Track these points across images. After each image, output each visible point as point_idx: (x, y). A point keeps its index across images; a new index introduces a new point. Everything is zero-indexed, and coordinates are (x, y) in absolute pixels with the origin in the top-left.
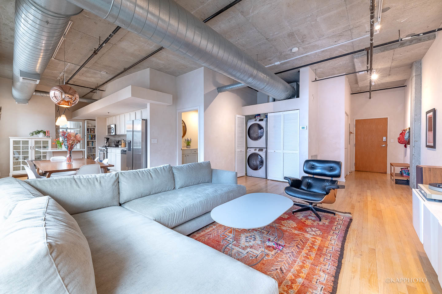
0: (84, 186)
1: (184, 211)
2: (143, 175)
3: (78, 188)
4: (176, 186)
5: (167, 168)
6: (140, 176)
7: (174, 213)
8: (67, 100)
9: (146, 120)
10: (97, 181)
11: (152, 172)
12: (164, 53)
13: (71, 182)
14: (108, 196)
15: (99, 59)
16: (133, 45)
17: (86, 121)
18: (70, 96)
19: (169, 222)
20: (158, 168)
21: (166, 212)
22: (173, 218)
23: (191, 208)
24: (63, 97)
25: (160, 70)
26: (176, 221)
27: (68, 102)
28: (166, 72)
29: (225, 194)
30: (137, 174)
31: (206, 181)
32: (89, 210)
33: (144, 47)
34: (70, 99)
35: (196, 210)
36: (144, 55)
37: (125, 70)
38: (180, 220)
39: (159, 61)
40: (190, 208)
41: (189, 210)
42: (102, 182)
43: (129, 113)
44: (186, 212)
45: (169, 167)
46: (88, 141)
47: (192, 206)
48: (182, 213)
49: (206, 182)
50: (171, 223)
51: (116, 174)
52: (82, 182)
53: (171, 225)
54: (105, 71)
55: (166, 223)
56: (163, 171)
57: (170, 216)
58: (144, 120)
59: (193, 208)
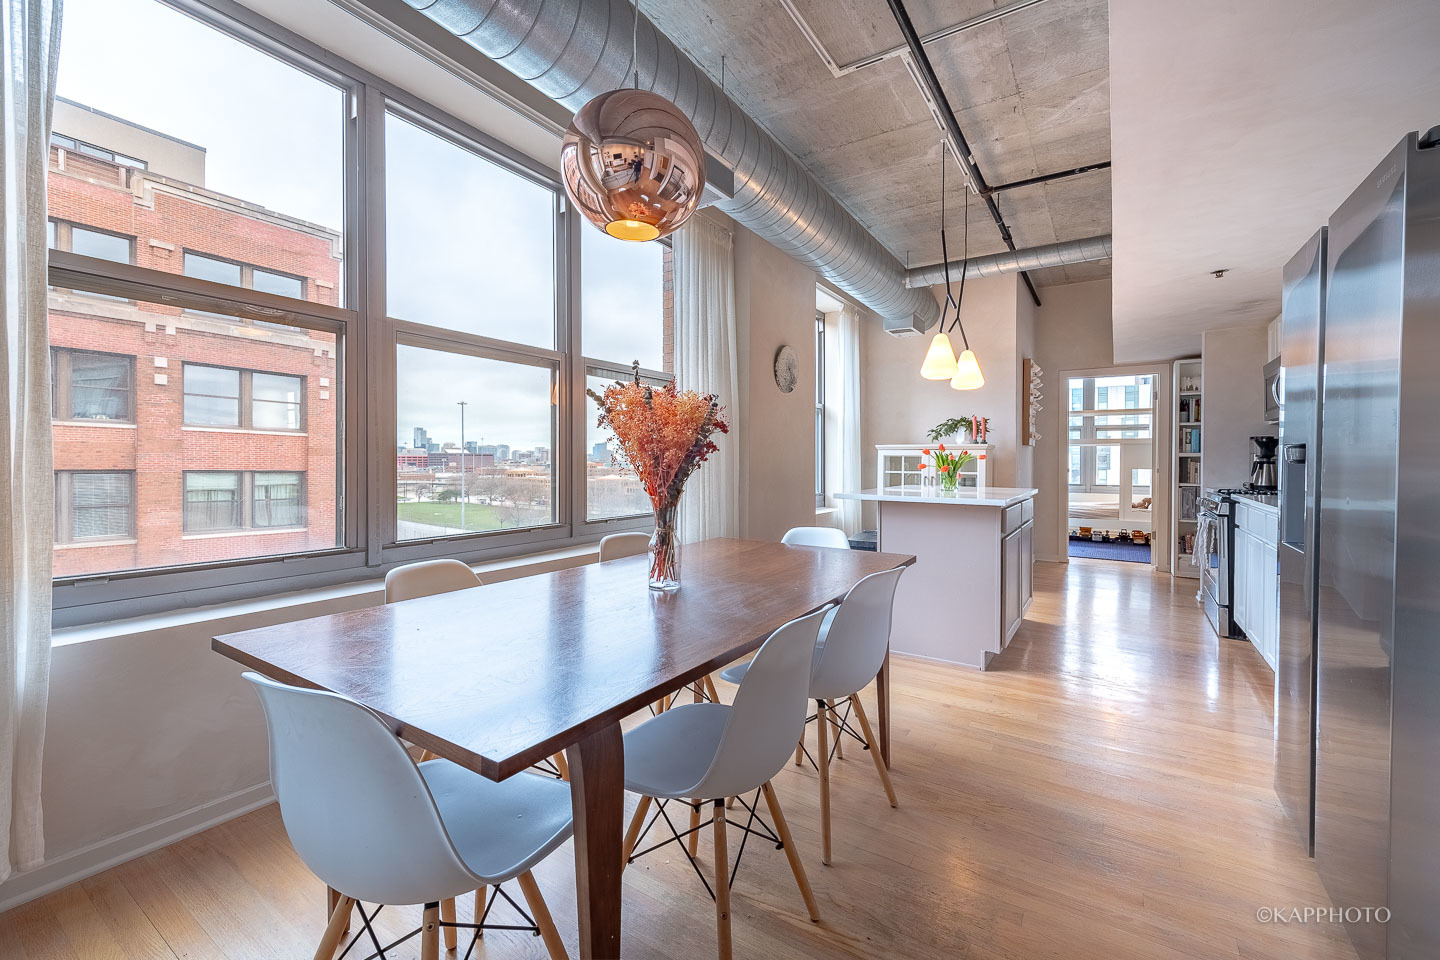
17: (1175, 367)
46: (1182, 460)
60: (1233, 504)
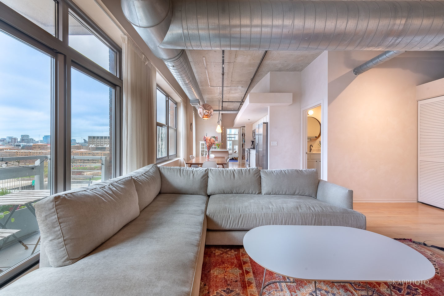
0: (183, 175)
1: (242, 218)
2: (227, 174)
3: (180, 176)
4: (262, 191)
5: (253, 170)
6: (224, 174)
7: (230, 216)
8: (206, 114)
9: (267, 123)
10: (192, 173)
11: (236, 173)
12: (274, 52)
13: (178, 171)
14: (196, 186)
15: (232, 78)
16: (245, 56)
17: (241, 128)
18: (208, 111)
19: (222, 224)
20: (244, 169)
21: (222, 212)
22: (227, 220)
23: (251, 216)
24: (204, 112)
25: (280, 70)
26: (230, 224)
27: (207, 115)
28: (288, 70)
29: (311, 215)
30: (222, 172)
31: (307, 194)
32: (185, 193)
33: (254, 54)
34: (208, 113)
35: (258, 221)
36: (259, 62)
37: (252, 80)
38: (235, 225)
39: (274, 62)
40: (249, 216)
41: (248, 219)
42: (195, 174)
43: (265, 117)
44: (244, 219)
45: (256, 169)
46: (242, 144)
47: (252, 215)
48: (238, 218)
49: (305, 195)
50: (225, 225)
51: (206, 170)
52: (184, 172)
53: (225, 226)
54: (240, 85)
55: (219, 223)
56: (247, 173)
57: (224, 217)
58: (266, 123)
59: (254, 218)
60: (250, 150)
